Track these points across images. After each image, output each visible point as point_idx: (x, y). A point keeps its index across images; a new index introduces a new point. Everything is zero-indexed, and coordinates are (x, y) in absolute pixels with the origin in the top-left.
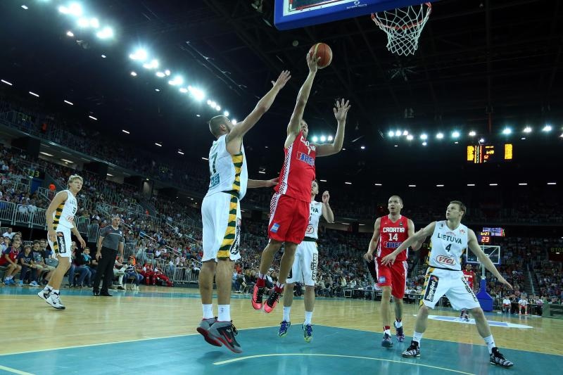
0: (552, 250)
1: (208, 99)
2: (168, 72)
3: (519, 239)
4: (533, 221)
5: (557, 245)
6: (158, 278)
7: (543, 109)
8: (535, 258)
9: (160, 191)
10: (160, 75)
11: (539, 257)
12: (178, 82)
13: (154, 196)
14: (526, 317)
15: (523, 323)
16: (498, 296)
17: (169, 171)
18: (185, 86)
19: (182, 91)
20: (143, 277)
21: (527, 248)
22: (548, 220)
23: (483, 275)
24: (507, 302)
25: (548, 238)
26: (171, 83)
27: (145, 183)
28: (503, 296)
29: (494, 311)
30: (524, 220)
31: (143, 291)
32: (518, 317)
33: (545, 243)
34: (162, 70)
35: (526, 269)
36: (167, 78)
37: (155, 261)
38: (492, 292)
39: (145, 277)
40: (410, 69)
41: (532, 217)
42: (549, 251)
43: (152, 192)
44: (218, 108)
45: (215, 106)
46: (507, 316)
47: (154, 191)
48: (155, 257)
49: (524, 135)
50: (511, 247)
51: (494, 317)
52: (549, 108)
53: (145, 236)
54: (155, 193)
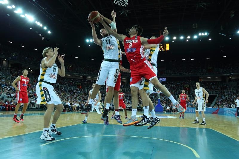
0: (184, 86)
1: (35, 21)
2: (14, 6)
3: (172, 82)
4: (177, 75)
5: (186, 84)
6: (13, 107)
7: (180, 30)
8: (178, 90)
9: (12, 65)
10: (9, 7)
11: (180, 89)
12: (19, 11)
13: (9, 67)
14: (175, 113)
15: (174, 116)
16: (165, 106)
17: (17, 55)
18: (24, 14)
19: (22, 16)
20: (4, 107)
21: (175, 86)
22: (183, 74)
23: (159, 97)
24: (168, 108)
25: (183, 81)
26: (15, 12)
27: (4, 61)
28: (167, 106)
29: (163, 112)
30: (174, 74)
31: (5, 114)
32: (172, 114)
33: (182, 83)
34: (10, 5)
35: (175, 94)
36: (14, 9)
37: (11, 99)
38: (163, 104)
39: (6, 107)
40: (128, 11)
41: (177, 73)
42: (183, 86)
43: (8, 66)
44: (41, 25)
45: (39, 24)
46: (168, 113)
47: (9, 65)
48: (11, 97)
49: (173, 40)
50: (169, 86)
51: (163, 114)
53: (5, 87)
54: (10, 66)
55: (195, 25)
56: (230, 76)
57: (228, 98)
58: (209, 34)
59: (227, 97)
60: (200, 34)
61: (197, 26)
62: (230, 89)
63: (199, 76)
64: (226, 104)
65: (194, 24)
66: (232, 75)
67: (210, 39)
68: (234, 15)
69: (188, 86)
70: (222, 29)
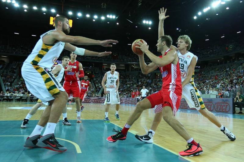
0: (86, 72)
4: (79, 58)
5: (88, 70)
7: (87, 6)
22: (86, 58)
49: (78, 17)
52: (89, 6)
55: (104, 5)
56: (133, 65)
57: (130, 88)
58: (117, 18)
59: (128, 87)
60: (108, 16)
61: (106, 6)
62: (132, 78)
63: (103, 62)
64: (126, 94)
65: (103, 3)
66: (135, 64)
67: (118, 24)
68: (141, 4)
69: (91, 72)
70: (130, 15)
